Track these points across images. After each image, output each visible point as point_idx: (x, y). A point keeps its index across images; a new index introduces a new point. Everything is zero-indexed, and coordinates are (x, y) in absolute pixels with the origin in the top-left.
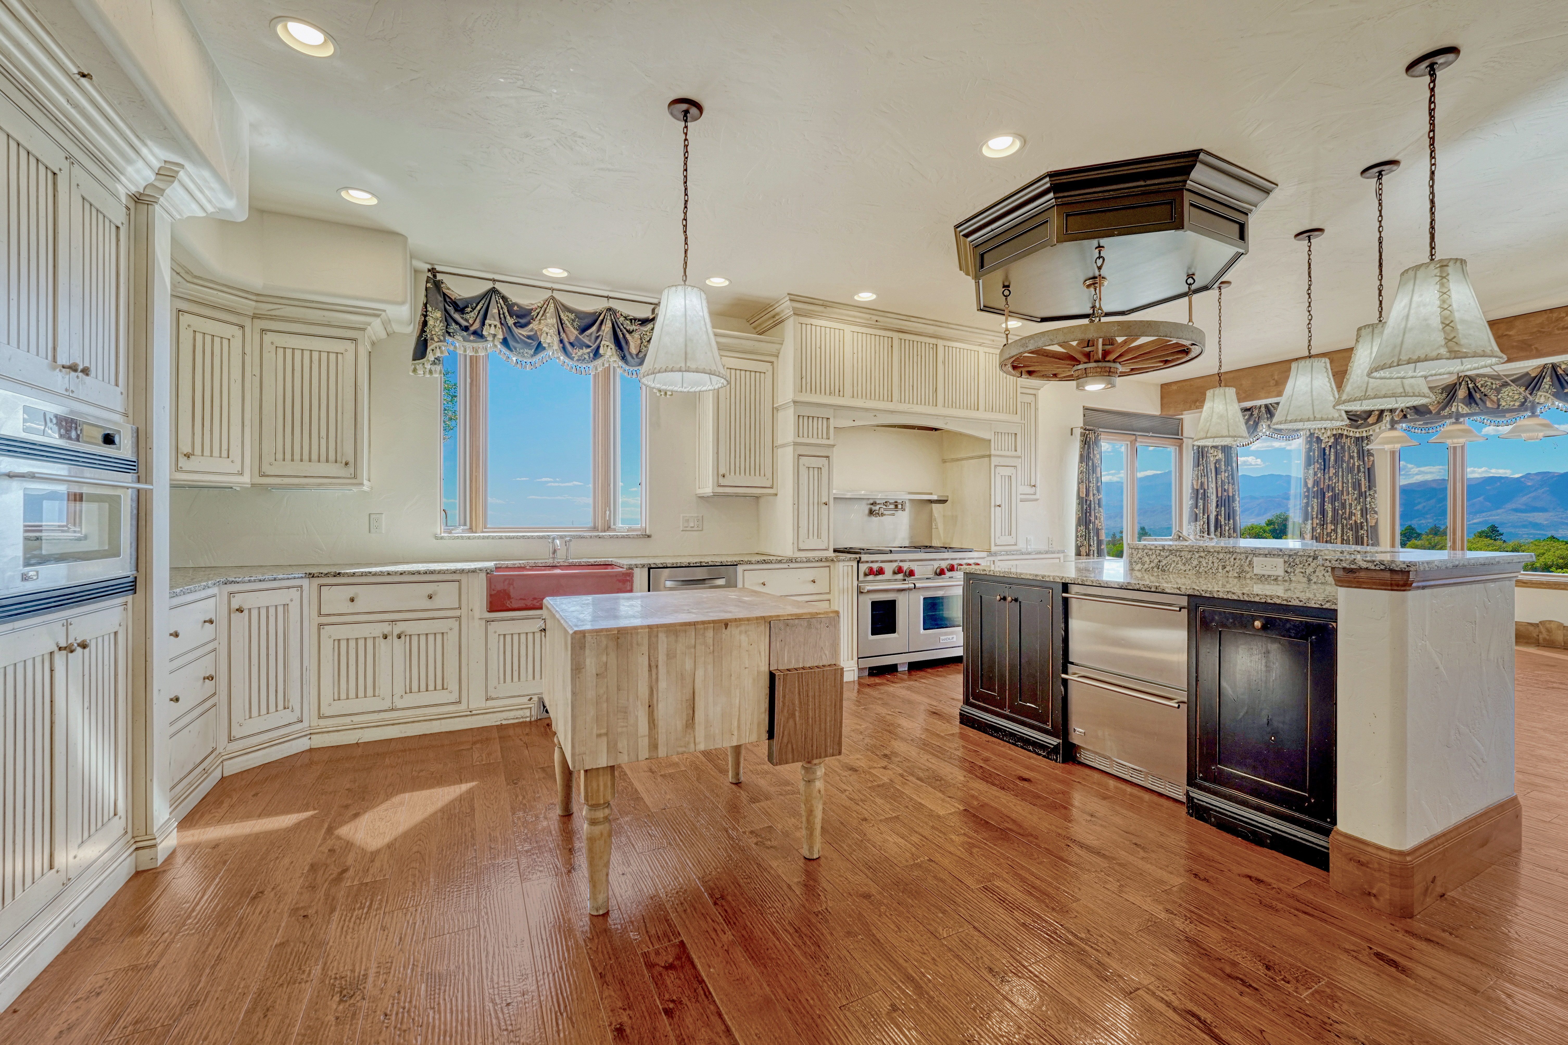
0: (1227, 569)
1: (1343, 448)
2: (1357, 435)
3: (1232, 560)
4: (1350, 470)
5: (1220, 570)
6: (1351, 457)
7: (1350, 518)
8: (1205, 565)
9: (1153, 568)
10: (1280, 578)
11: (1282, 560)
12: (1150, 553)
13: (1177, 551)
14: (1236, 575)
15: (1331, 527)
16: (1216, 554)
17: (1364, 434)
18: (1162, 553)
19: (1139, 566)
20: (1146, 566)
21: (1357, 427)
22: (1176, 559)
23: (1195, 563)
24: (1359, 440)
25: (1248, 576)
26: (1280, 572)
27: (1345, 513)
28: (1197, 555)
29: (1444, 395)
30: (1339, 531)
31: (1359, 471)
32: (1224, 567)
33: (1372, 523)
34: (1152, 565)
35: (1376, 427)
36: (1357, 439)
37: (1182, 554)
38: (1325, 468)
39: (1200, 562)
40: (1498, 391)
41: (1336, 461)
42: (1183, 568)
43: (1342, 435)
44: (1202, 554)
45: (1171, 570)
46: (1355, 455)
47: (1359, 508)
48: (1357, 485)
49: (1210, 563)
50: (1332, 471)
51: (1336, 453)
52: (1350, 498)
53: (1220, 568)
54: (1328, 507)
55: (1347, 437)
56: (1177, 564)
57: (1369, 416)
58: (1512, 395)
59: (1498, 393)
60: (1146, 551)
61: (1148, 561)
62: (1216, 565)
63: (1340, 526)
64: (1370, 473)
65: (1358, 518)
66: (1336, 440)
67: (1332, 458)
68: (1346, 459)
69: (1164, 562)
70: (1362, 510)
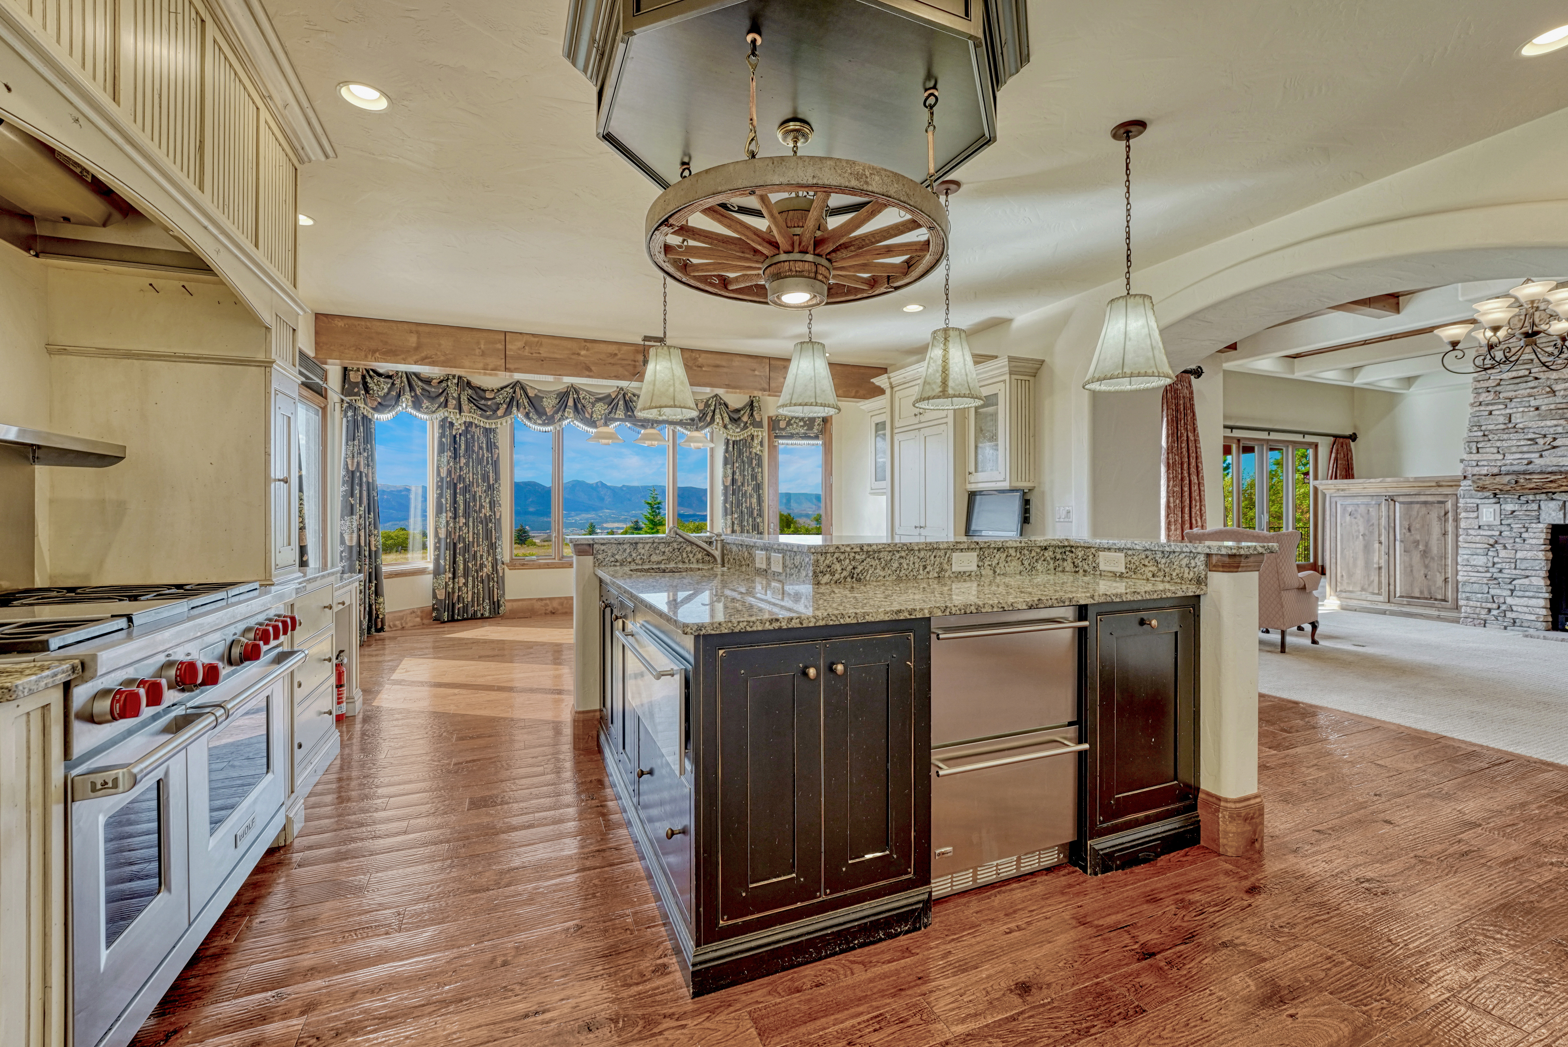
0: (927, 570)
1: (473, 437)
2: (487, 426)
3: (932, 557)
4: (480, 461)
5: (921, 572)
6: (481, 448)
7: (480, 511)
8: (906, 567)
9: (845, 578)
10: (973, 574)
11: (975, 554)
12: (842, 557)
13: (874, 552)
14: (936, 575)
15: (462, 520)
16: (917, 553)
17: (494, 426)
18: (857, 557)
19: (827, 578)
20: (837, 576)
21: (488, 418)
22: (874, 563)
23: (896, 565)
24: (487, 431)
25: (947, 575)
26: (974, 567)
27: (475, 505)
28: (898, 555)
29: (558, 401)
30: (471, 524)
31: (488, 463)
32: (925, 567)
33: (498, 517)
34: (845, 573)
35: (503, 420)
36: (486, 429)
37: (881, 555)
38: (456, 456)
39: (901, 564)
40: (593, 405)
41: (466, 450)
42: (882, 573)
43: (471, 423)
44: (903, 554)
45: (868, 578)
46: (484, 446)
47: (488, 500)
48: (485, 478)
49: (911, 563)
50: (463, 461)
51: (466, 441)
52: (479, 490)
53: (921, 568)
54: (460, 499)
55: (476, 426)
56: (875, 569)
57: (498, 409)
58: (601, 408)
59: (593, 407)
60: (836, 555)
61: (839, 569)
62: (917, 565)
63: (471, 519)
64: (496, 464)
65: (486, 511)
66: (467, 428)
67: (463, 447)
68: (476, 449)
69: (860, 568)
70: (490, 503)
